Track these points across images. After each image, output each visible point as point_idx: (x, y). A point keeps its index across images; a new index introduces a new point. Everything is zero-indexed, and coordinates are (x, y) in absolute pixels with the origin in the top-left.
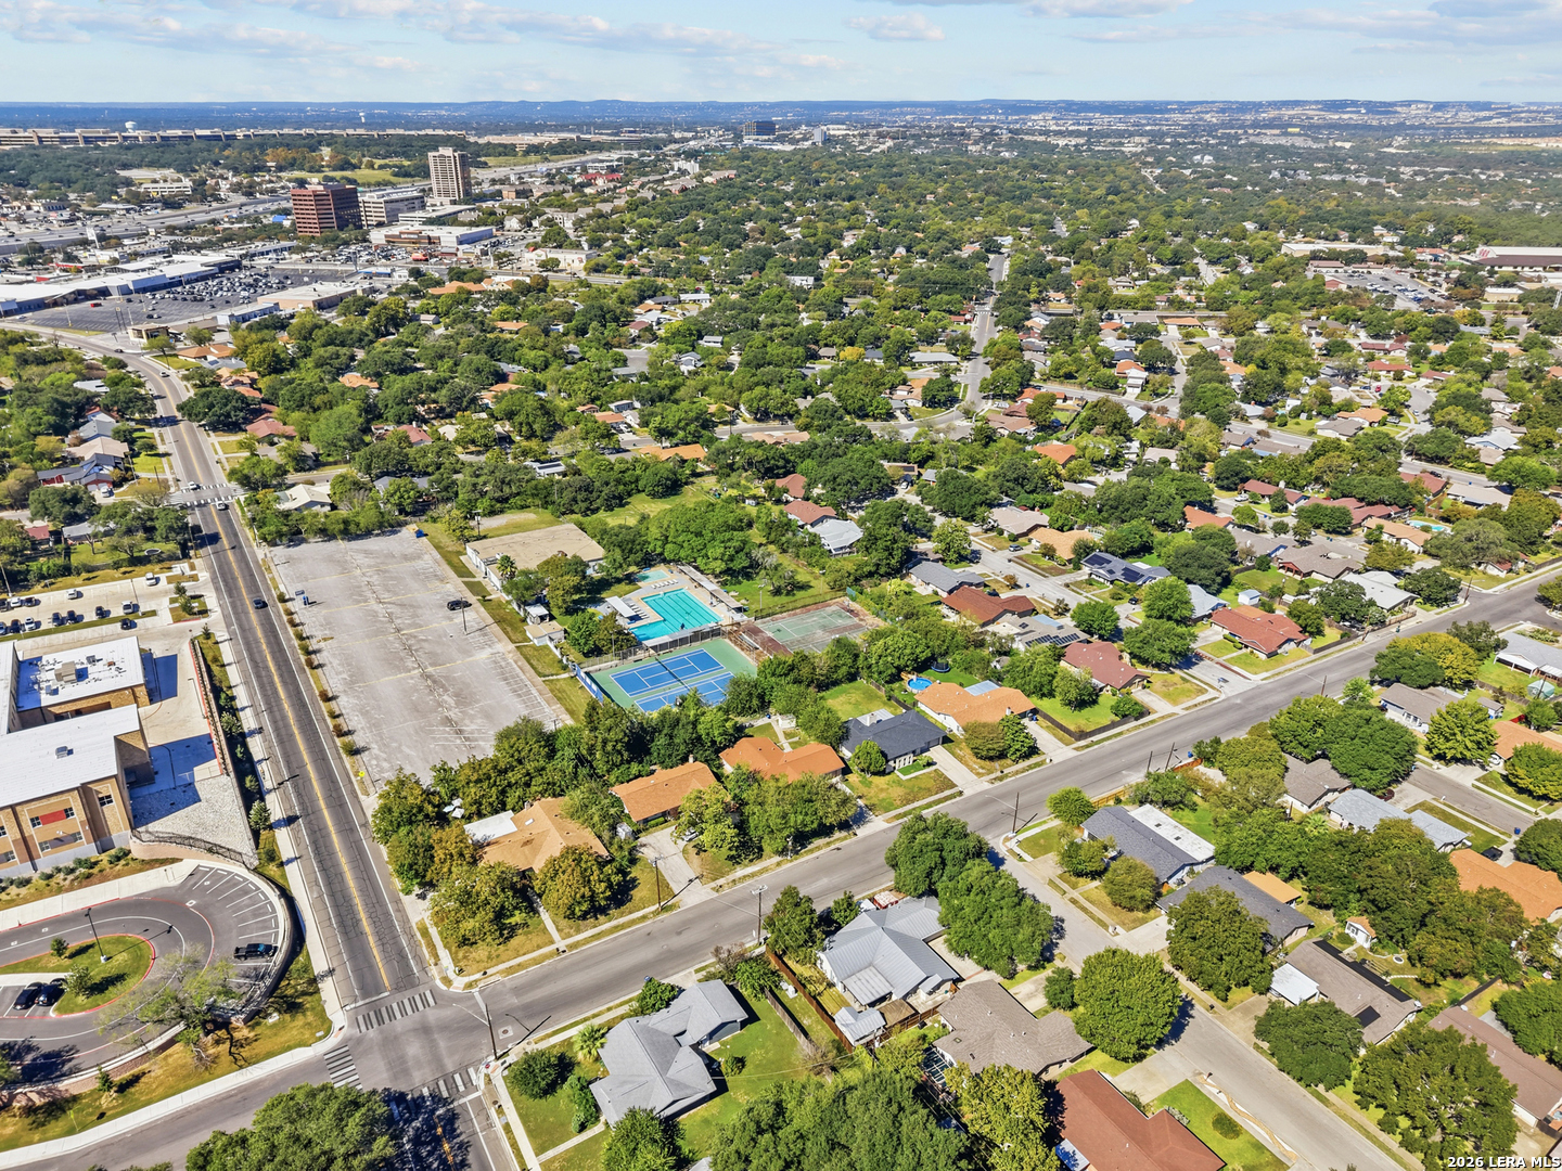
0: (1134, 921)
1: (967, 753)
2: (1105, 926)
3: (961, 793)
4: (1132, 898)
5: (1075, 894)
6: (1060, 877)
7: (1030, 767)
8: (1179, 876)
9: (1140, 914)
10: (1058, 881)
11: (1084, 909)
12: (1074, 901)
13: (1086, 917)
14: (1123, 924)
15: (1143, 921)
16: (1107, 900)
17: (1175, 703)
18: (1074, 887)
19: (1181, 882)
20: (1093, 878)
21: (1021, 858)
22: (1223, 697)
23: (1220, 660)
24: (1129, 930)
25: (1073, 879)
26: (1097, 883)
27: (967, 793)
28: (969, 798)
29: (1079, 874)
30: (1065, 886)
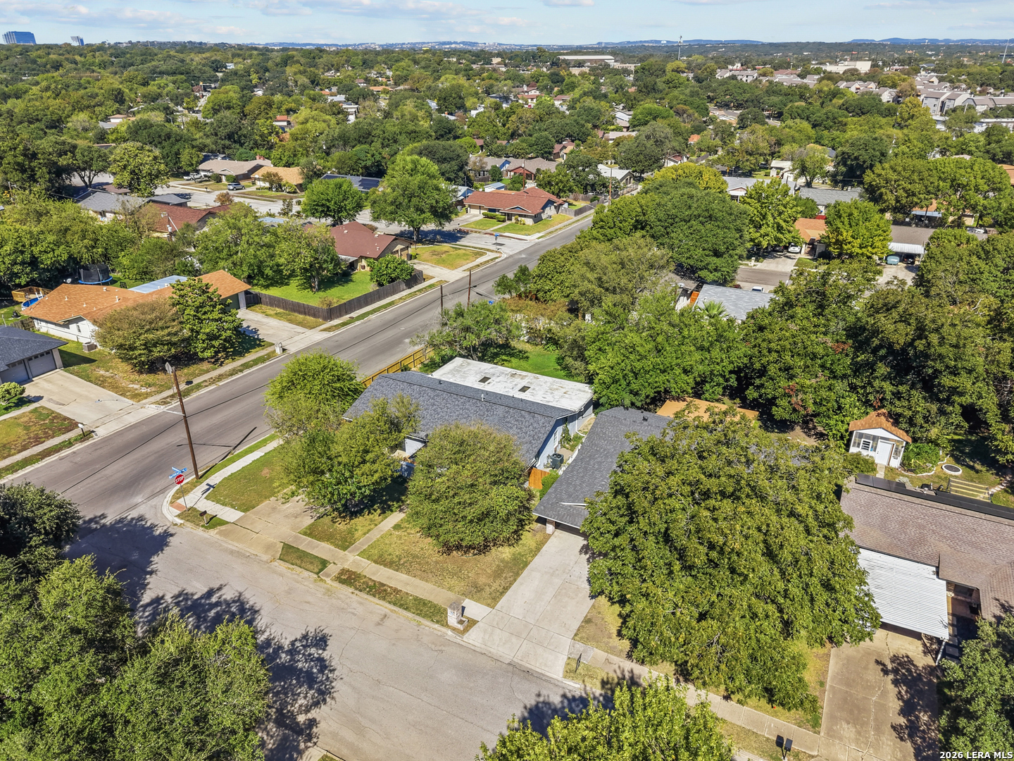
0: (497, 574)
1: (121, 371)
2: (433, 612)
3: (86, 435)
4: (484, 516)
5: (350, 560)
6: (310, 532)
7: (246, 366)
8: (549, 450)
9: (506, 552)
10: (307, 544)
11: (378, 590)
12: (349, 578)
13: (380, 607)
14: (475, 591)
15: (518, 566)
16: (428, 546)
17: (453, 266)
18: (345, 543)
19: (557, 461)
20: (386, 509)
21: (213, 522)
22: (504, 256)
23: (488, 231)
24: (493, 600)
25: (342, 526)
26: (396, 517)
27: (102, 432)
28: (107, 440)
29: (352, 509)
30: (323, 549)
